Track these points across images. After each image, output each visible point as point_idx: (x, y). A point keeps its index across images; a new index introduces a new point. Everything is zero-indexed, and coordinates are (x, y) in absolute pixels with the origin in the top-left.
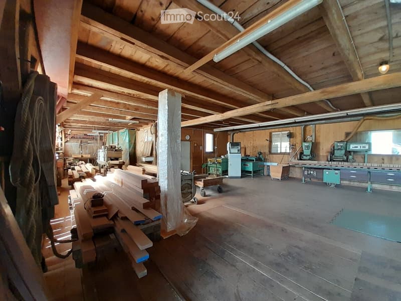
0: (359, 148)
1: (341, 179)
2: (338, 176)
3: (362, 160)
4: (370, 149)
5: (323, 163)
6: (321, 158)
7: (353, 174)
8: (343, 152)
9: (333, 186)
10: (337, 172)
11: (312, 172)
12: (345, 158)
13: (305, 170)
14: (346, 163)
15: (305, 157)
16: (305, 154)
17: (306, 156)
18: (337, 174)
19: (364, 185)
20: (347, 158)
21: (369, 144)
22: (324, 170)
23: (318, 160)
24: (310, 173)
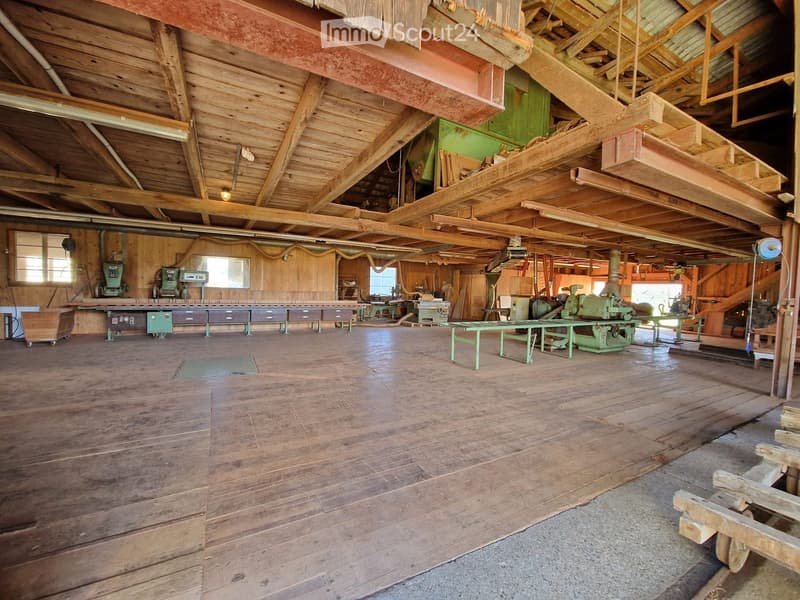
0: (194, 279)
1: (175, 325)
2: (170, 320)
3: (198, 295)
4: (207, 281)
5: (143, 302)
6: (140, 292)
7: (190, 315)
8: (174, 283)
9: (162, 337)
10: (168, 314)
11: (126, 319)
12: (178, 293)
13: (112, 317)
14: (179, 301)
15: (109, 293)
16: (109, 286)
17: (113, 289)
18: (167, 317)
19: (201, 329)
20: (181, 293)
21: (207, 273)
22: (149, 313)
23: (135, 296)
24: (124, 322)
